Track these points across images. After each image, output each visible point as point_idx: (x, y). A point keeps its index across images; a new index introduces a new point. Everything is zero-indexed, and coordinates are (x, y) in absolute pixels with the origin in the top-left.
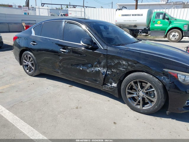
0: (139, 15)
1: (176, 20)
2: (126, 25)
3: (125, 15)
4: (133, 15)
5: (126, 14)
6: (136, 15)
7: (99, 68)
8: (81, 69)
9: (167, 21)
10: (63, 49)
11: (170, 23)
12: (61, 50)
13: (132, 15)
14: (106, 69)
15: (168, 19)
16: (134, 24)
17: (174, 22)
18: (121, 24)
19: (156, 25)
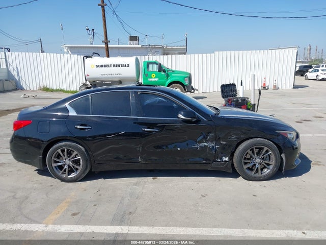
0: (123, 66)
1: (173, 71)
2: (106, 81)
3: (102, 66)
4: (114, 66)
5: (103, 64)
6: (119, 66)
7: (205, 144)
8: (179, 149)
9: (164, 73)
10: (148, 128)
11: (168, 76)
12: (145, 130)
13: (112, 66)
14: (214, 142)
15: (164, 71)
16: (117, 80)
17: (173, 75)
18: (97, 80)
19: (150, 80)
